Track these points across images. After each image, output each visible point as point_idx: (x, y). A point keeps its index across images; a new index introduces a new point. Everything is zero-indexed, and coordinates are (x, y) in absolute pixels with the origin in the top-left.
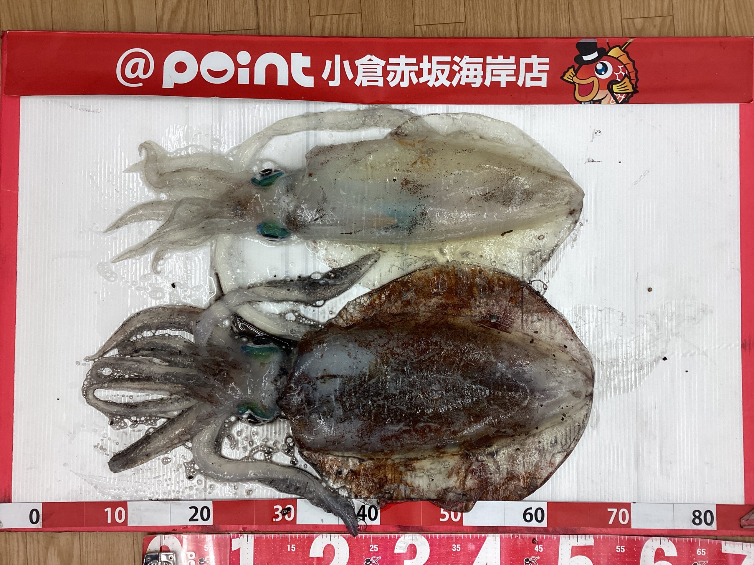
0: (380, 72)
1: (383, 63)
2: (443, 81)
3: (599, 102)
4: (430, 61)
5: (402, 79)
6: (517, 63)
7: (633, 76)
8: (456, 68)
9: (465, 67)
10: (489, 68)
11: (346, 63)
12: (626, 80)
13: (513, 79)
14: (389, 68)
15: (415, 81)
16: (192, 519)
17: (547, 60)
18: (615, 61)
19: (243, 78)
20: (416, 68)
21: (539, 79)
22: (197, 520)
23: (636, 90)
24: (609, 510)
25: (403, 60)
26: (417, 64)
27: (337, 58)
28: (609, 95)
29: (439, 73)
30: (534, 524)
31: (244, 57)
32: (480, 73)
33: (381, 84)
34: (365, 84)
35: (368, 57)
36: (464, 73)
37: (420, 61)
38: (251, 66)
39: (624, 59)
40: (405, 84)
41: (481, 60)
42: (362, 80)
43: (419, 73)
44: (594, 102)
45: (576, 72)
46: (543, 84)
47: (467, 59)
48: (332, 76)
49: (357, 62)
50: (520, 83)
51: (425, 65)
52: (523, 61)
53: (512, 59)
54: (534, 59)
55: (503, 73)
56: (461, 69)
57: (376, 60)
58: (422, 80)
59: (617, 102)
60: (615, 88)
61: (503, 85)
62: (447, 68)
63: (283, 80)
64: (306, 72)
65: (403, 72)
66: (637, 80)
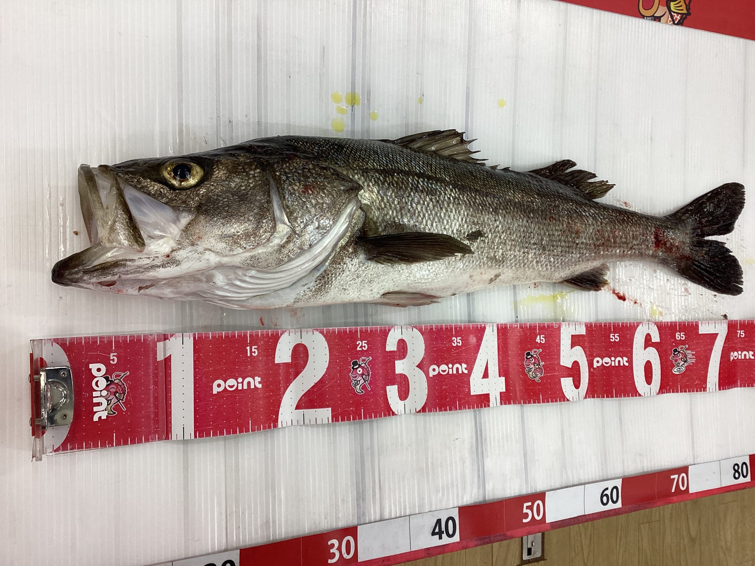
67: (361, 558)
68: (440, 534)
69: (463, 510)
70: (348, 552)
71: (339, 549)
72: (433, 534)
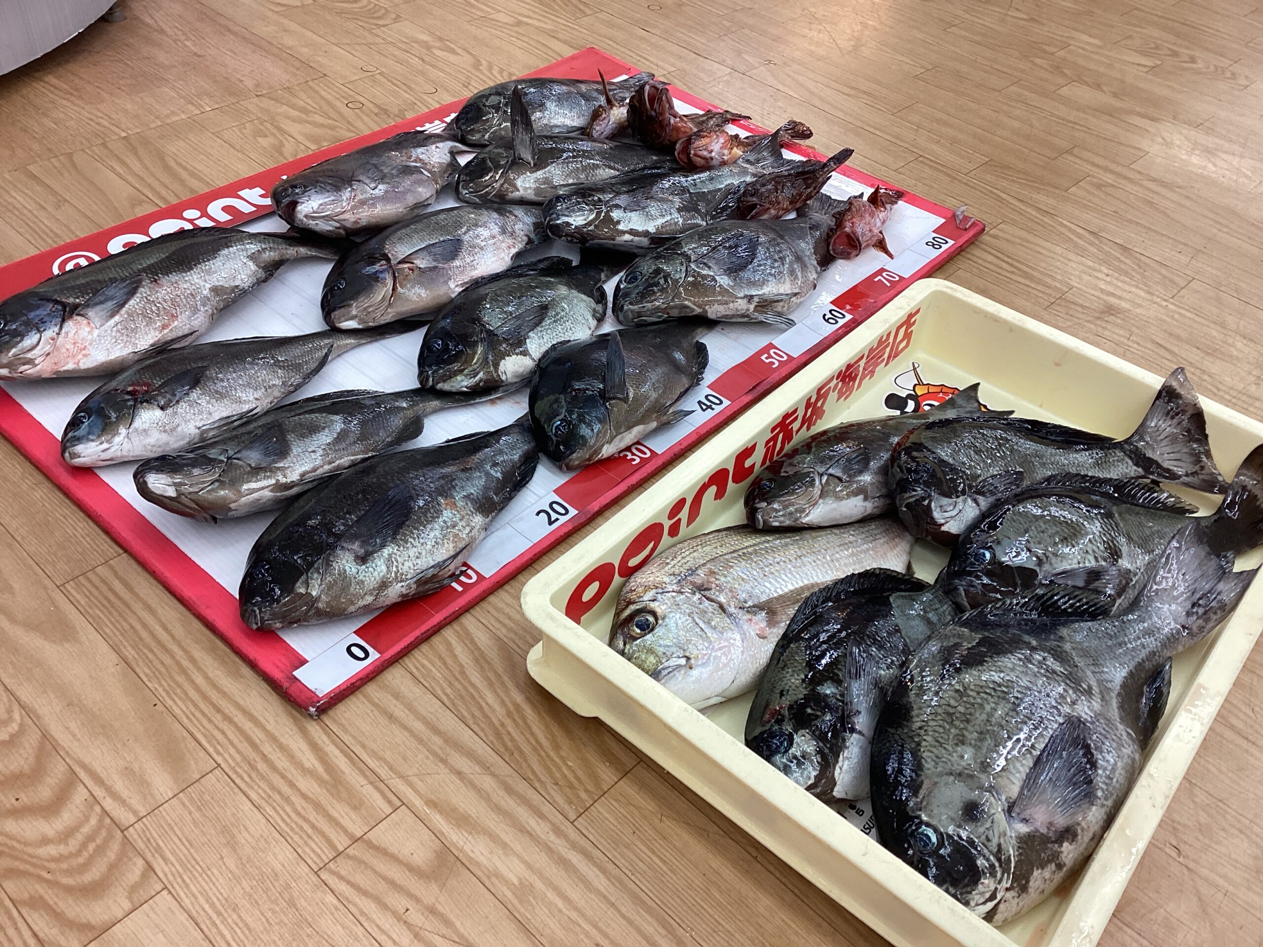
16: (551, 523)
22: (557, 519)
24: (876, 279)
30: (841, 322)
31: (191, 214)
38: (205, 215)
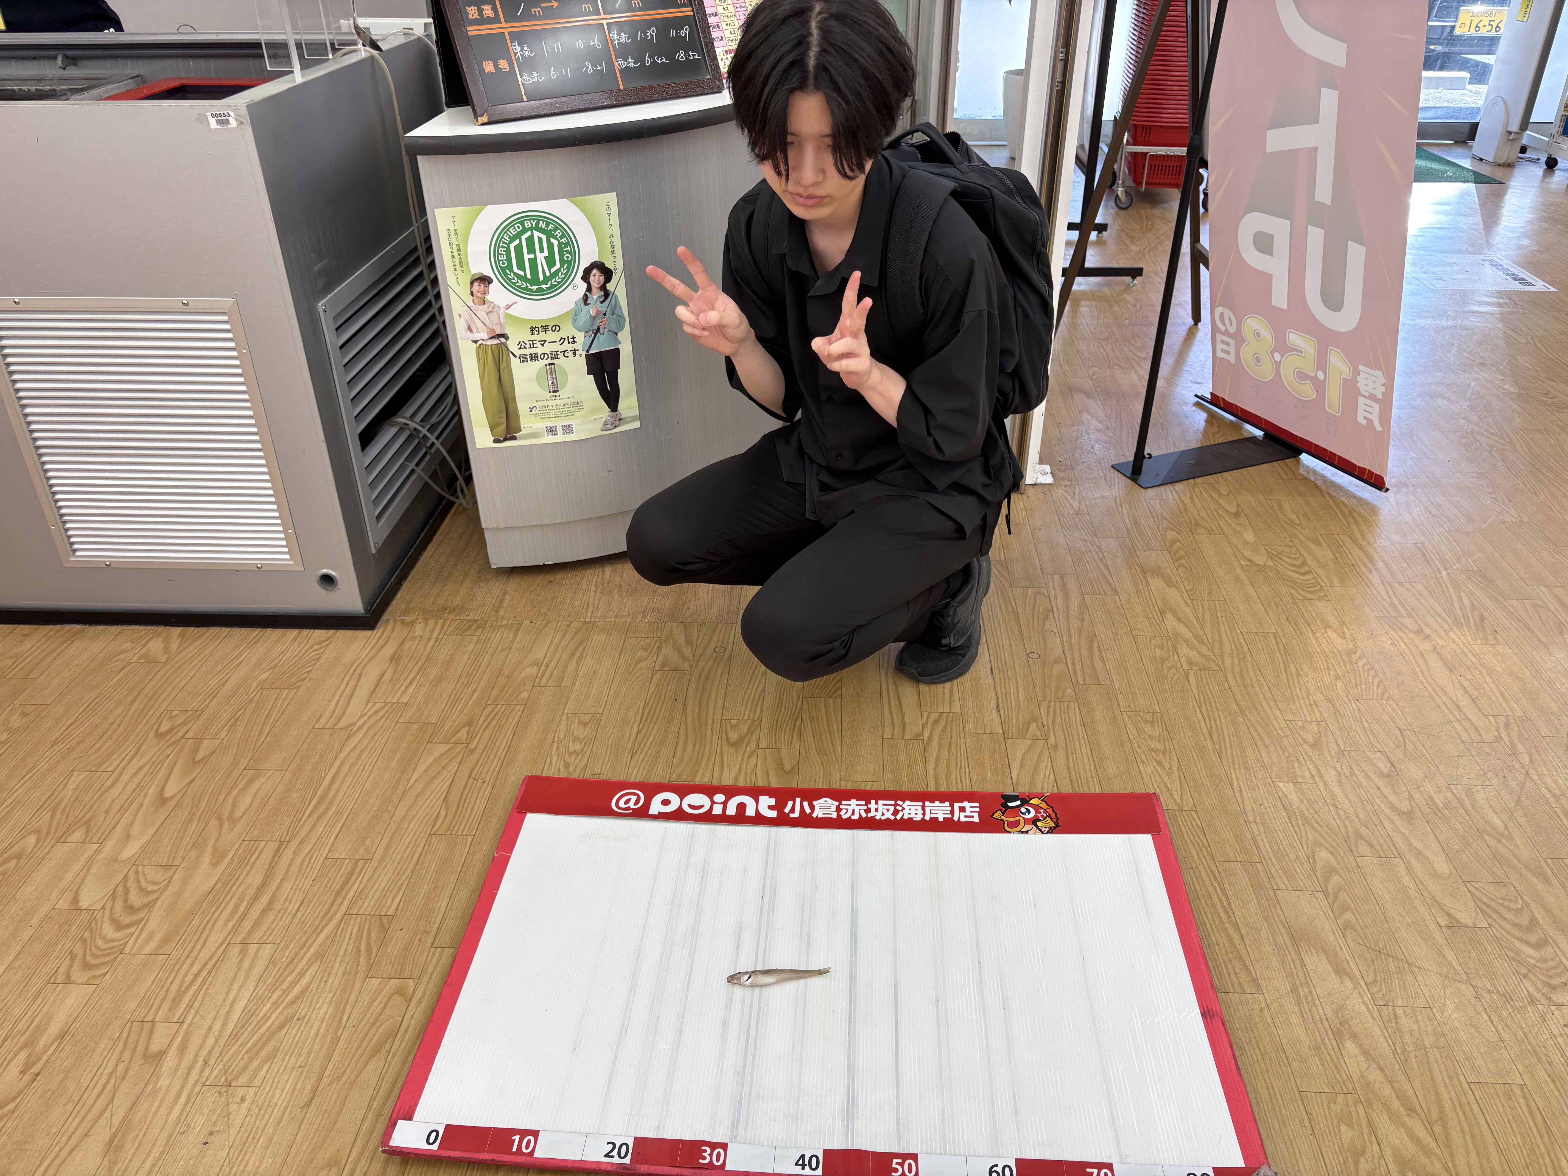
0: (834, 808)
1: (837, 804)
2: (889, 815)
3: (1027, 832)
4: (877, 803)
5: (853, 814)
6: (952, 806)
7: (1053, 816)
8: (899, 808)
9: (907, 808)
10: (927, 810)
11: (806, 804)
12: (1048, 818)
13: (950, 816)
14: (841, 807)
15: (864, 815)
16: (607, 1156)
17: (977, 805)
18: (1037, 808)
19: (717, 810)
20: (865, 807)
21: (972, 817)
22: (613, 1157)
23: (1057, 825)
24: (1088, 1170)
25: (853, 802)
26: (866, 805)
27: (798, 800)
28: (1035, 828)
29: (885, 812)
31: (720, 798)
32: (920, 812)
33: (834, 815)
34: (821, 816)
35: (824, 799)
36: (906, 812)
37: (868, 803)
38: (725, 804)
39: (1044, 805)
40: (856, 817)
41: (921, 804)
42: (818, 813)
43: (868, 811)
44: (1022, 832)
45: (1003, 813)
46: (976, 819)
47: (908, 802)
48: (793, 810)
49: (815, 803)
50: (956, 818)
51: (873, 805)
52: (957, 806)
53: (947, 804)
54: (966, 804)
55: (940, 813)
56: (904, 809)
57: (829, 801)
58: (869, 815)
59: (1043, 833)
60: (1039, 824)
61: (941, 819)
62: (892, 808)
63: (750, 812)
64: (770, 808)
65: (854, 810)
66: (1058, 819)
67: (728, 1167)
68: (803, 1166)
69: (826, 1152)
70: (718, 1160)
71: (711, 1155)
72: (797, 1164)
